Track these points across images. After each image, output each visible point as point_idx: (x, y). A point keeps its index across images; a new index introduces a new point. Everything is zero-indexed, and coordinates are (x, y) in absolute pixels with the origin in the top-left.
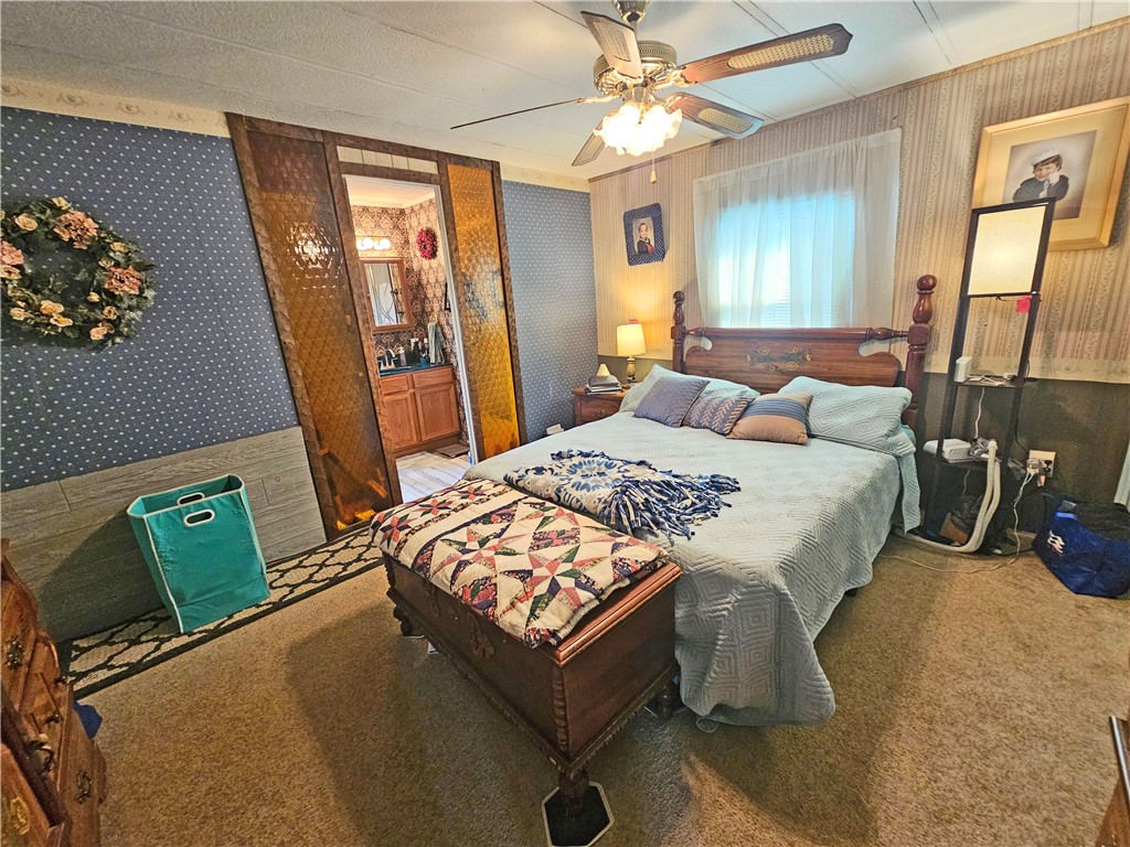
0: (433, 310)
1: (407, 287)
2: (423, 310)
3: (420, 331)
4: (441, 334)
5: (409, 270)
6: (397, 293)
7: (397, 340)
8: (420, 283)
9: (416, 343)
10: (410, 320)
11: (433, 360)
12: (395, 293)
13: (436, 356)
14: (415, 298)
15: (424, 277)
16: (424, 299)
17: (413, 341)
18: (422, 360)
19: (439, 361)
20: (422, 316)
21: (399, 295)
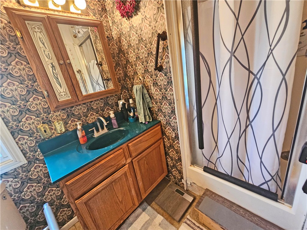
0: (136, 73)
1: (110, 56)
2: (126, 75)
3: (125, 93)
4: (147, 96)
5: (110, 38)
6: (101, 65)
7: (106, 104)
8: (120, 50)
9: (124, 104)
10: (115, 84)
11: (142, 119)
12: (100, 64)
13: (145, 116)
14: (118, 64)
15: (124, 43)
16: (126, 65)
17: (121, 103)
18: (131, 119)
19: (148, 120)
20: (124, 80)
21: (104, 66)
